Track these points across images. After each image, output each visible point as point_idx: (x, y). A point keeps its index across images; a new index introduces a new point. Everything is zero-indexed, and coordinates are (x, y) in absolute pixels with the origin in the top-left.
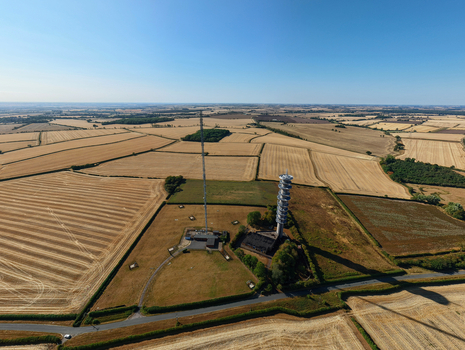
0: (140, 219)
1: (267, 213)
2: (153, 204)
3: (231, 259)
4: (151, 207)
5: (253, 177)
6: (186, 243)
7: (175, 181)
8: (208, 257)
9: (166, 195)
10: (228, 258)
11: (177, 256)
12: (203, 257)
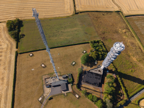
0: (6, 75)
1: (91, 51)
2: (8, 56)
3: (80, 97)
4: (8, 59)
5: (73, 10)
6: (48, 91)
7: (15, 27)
8: (66, 99)
9: (14, 44)
10: (77, 96)
11: (46, 104)
12: (63, 100)
